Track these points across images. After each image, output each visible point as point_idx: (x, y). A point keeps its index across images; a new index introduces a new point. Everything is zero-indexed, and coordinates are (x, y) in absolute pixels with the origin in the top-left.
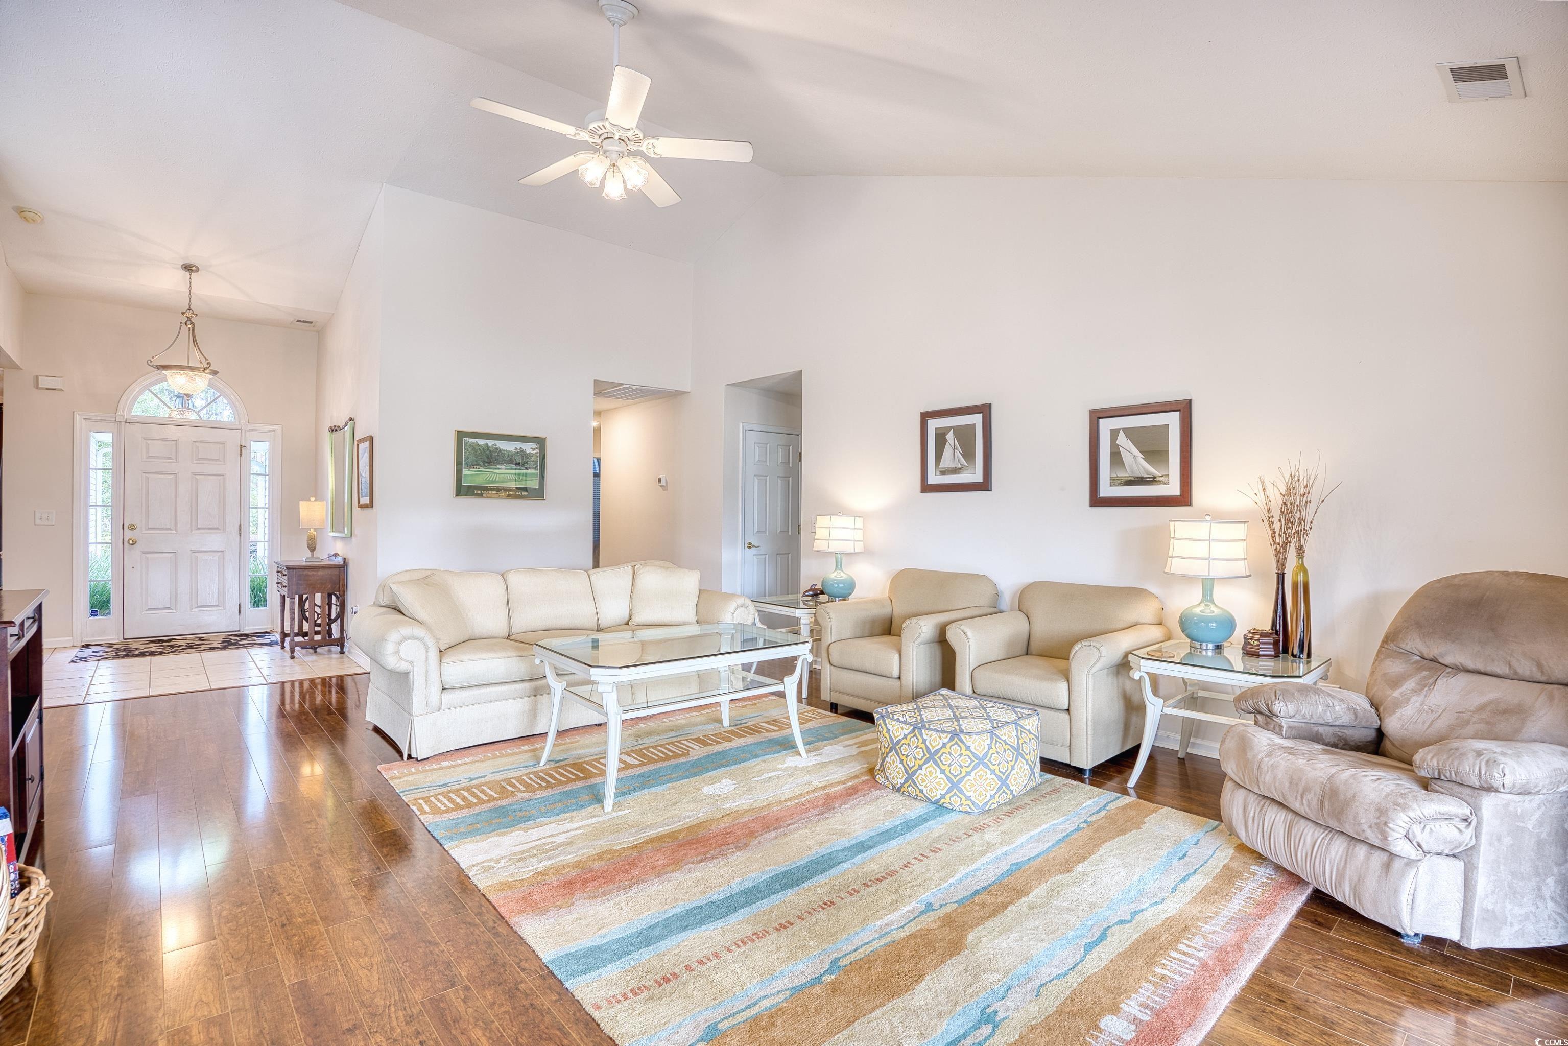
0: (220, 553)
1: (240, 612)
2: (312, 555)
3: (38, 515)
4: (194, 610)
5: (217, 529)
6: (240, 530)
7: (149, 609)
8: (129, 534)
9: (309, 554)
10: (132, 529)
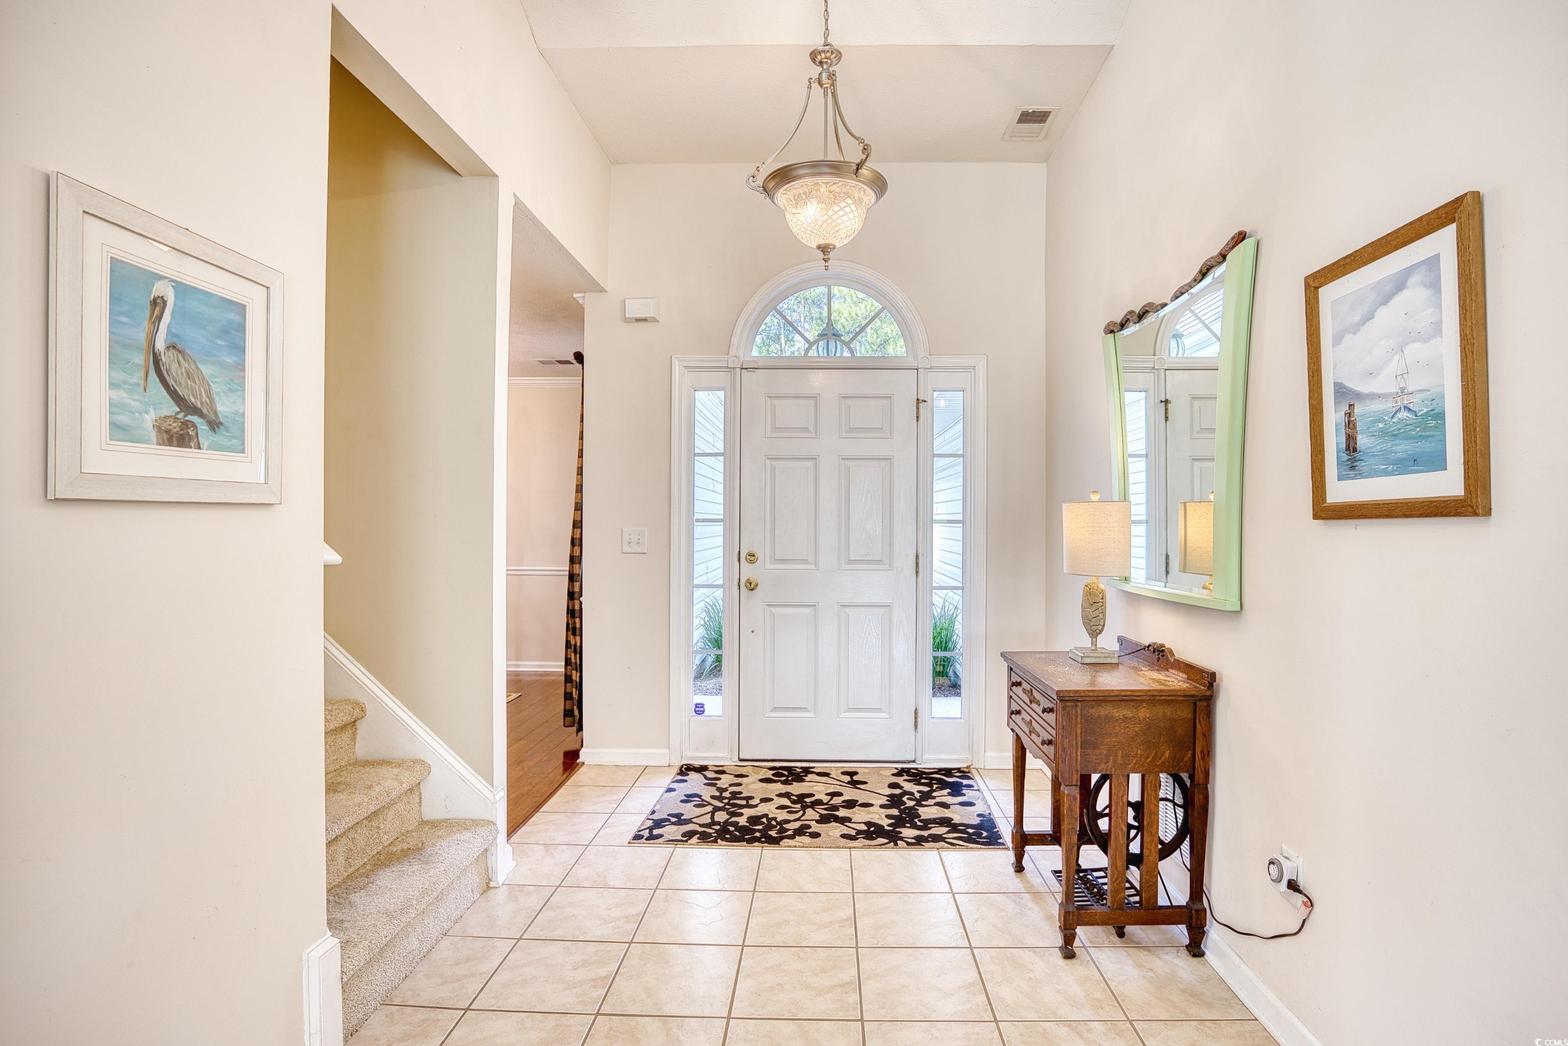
0: (884, 610)
1: (916, 726)
2: (1094, 643)
3: (626, 538)
4: (843, 715)
5: (879, 562)
6: (917, 564)
7: (776, 709)
8: (748, 571)
9: (1086, 642)
10: (752, 562)
